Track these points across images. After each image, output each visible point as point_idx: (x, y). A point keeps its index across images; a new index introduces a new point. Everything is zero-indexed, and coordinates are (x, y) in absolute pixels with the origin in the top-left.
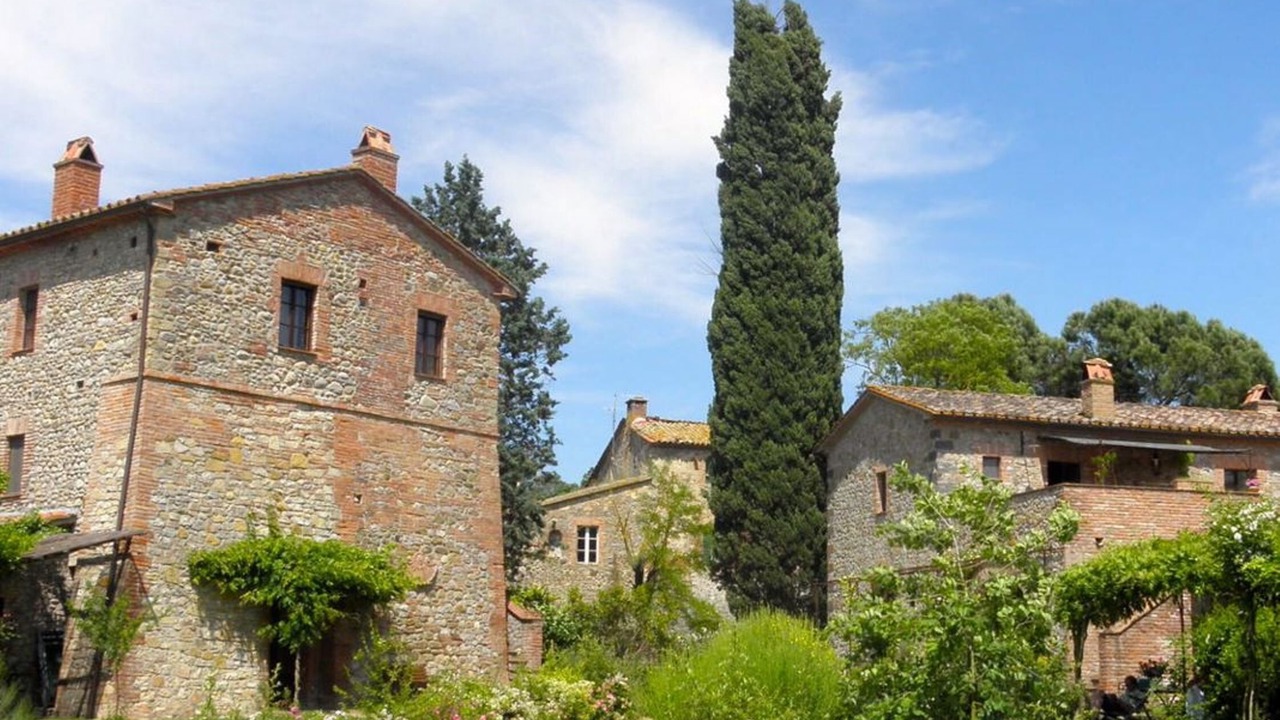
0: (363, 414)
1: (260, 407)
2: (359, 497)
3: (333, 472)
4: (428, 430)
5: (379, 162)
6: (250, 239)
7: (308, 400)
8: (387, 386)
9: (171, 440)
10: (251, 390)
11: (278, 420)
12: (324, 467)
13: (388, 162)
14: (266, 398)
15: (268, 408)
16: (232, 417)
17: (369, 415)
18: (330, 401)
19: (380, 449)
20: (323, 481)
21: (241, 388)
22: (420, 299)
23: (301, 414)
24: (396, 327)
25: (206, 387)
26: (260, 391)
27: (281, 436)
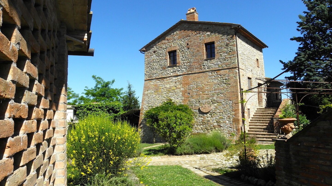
0: (190, 74)
1: (165, 79)
2: (189, 93)
3: (182, 89)
4: (211, 72)
5: (189, 16)
6: (161, 47)
7: (176, 75)
8: (197, 65)
9: (147, 91)
10: (163, 77)
11: (169, 81)
12: (180, 88)
13: (192, 14)
14: (166, 77)
15: (167, 79)
16: (160, 83)
17: (192, 74)
18: (181, 74)
19: (195, 81)
20: (179, 92)
21: (161, 77)
22: (204, 41)
23: (174, 78)
24: (198, 50)
25: (155, 79)
26: (165, 76)
27: (170, 84)
